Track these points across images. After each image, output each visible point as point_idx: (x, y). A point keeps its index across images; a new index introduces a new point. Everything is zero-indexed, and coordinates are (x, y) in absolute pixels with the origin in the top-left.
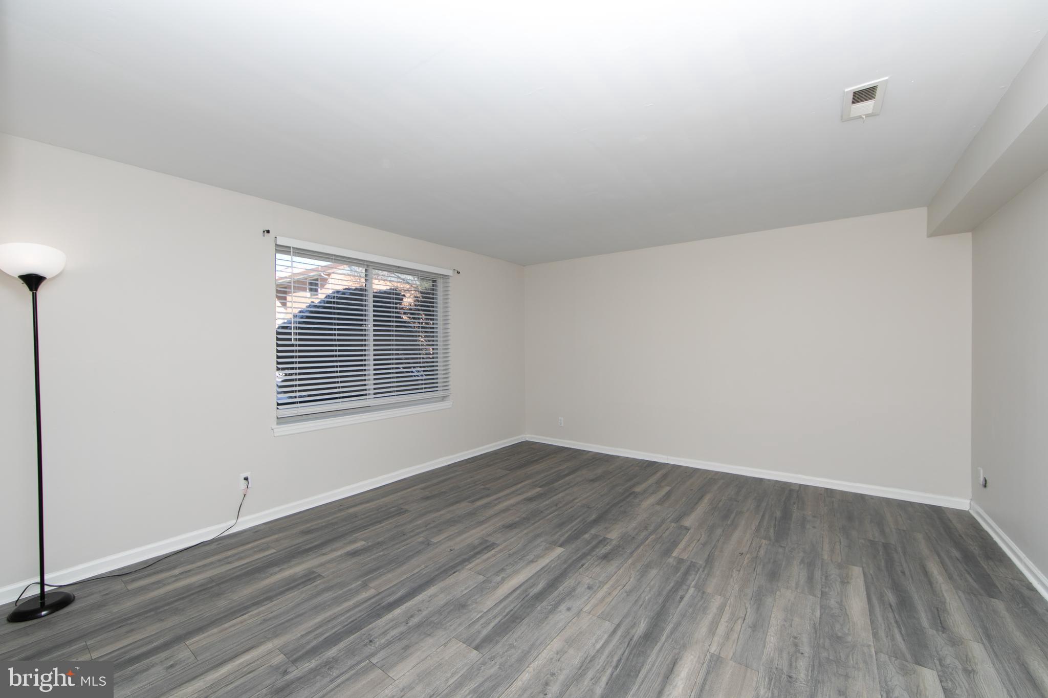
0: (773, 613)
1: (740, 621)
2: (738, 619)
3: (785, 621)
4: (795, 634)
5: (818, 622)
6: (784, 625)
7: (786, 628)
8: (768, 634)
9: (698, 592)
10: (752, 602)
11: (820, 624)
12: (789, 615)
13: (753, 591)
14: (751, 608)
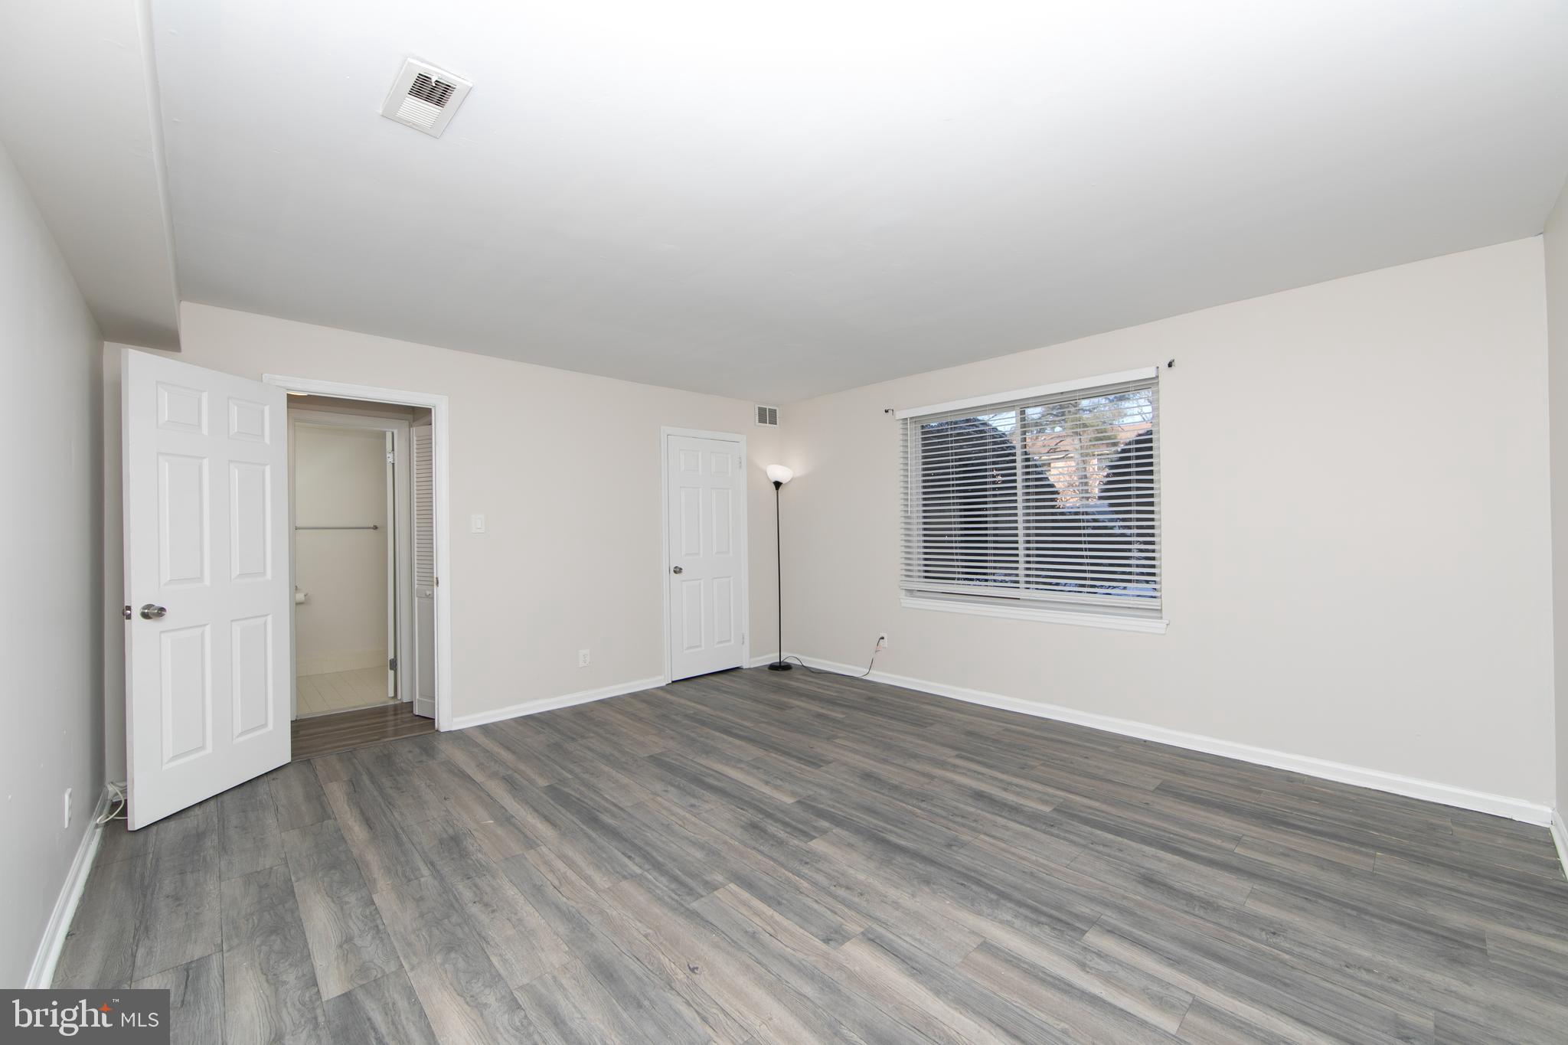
0: (540, 917)
1: (556, 883)
2: (560, 883)
3: (519, 920)
4: (497, 914)
5: (486, 950)
6: (516, 914)
7: (511, 913)
8: (520, 894)
9: (629, 874)
10: (574, 910)
11: (483, 949)
12: (523, 930)
13: (590, 923)
14: (565, 903)
